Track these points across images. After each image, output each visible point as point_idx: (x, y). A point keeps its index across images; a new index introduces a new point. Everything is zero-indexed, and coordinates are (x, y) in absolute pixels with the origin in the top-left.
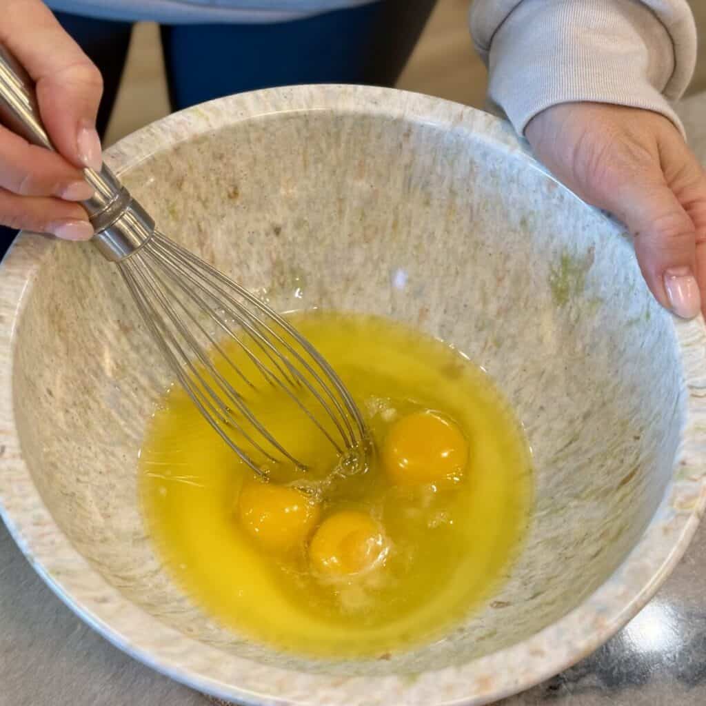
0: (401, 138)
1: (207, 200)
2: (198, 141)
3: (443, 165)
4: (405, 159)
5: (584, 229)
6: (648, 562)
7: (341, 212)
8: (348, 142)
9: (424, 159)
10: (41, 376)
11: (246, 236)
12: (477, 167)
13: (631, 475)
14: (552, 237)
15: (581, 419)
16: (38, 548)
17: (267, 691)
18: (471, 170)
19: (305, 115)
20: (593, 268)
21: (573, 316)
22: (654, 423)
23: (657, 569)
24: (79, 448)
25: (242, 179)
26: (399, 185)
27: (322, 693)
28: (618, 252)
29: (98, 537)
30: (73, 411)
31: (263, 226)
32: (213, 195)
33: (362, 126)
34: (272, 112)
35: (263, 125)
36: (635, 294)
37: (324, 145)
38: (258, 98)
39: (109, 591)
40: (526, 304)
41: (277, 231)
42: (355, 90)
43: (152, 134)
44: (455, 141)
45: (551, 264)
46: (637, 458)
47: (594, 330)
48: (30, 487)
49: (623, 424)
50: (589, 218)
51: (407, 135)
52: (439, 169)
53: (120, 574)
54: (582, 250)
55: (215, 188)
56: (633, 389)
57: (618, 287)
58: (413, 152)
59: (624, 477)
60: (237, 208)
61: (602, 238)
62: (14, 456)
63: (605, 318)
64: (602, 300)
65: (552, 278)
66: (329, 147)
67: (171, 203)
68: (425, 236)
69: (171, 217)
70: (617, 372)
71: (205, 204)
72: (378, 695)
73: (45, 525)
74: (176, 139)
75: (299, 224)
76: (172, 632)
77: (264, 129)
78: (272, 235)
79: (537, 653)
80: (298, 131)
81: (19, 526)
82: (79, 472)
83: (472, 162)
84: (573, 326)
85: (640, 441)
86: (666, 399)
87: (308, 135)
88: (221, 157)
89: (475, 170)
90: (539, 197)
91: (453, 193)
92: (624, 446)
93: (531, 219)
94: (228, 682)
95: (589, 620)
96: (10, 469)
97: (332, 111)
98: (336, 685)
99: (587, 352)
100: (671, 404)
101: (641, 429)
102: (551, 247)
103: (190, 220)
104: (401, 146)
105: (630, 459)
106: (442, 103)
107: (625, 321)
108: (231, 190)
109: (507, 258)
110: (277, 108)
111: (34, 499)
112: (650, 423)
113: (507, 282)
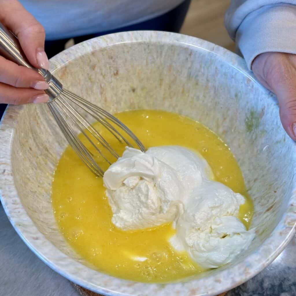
0: (188, 56)
1: (105, 75)
2: (102, 50)
3: (204, 69)
4: (189, 65)
5: (261, 101)
6: (272, 247)
7: (161, 85)
8: (165, 56)
9: (196, 65)
10: (27, 141)
11: (120, 91)
12: (219, 71)
13: (272, 207)
14: (247, 102)
15: (253, 181)
16: (13, 214)
17: (100, 285)
18: (216, 71)
19: (148, 43)
20: (264, 117)
21: (254, 137)
22: (283, 186)
23: (275, 250)
24: (41, 173)
25: (120, 67)
26: (186, 75)
27: (123, 288)
28: (274, 111)
29: (44, 211)
30: (40, 157)
31: (128, 88)
32: (108, 73)
33: (172, 50)
34: (134, 41)
35: (130, 46)
36: (280, 130)
37: (155, 57)
38: (129, 35)
39: (40, 235)
40: (234, 130)
41: (134, 90)
42: (170, 34)
43: (83, 46)
44: (210, 59)
45: (246, 114)
46: (274, 201)
47: (262, 144)
48: (13, 188)
49: (271, 185)
50: (264, 96)
51: (190, 55)
52: (202, 70)
53: (51, 227)
54: (259, 109)
55: (109, 70)
56: (276, 170)
57: (273, 126)
58: (192, 62)
59: (268, 208)
60: (117, 79)
61: (268, 105)
62: (8, 174)
63: (267, 139)
64: (266, 131)
65: (247, 120)
66: (157, 58)
67: (89, 75)
68: (195, 98)
69: (89, 81)
70: (270, 162)
71: (104, 77)
72: (147, 292)
73: (17, 204)
74: (93, 49)
75: (143, 88)
76: (63, 255)
77: (131, 48)
78: (132, 92)
79: (218, 281)
80: (145, 50)
81: (6, 204)
82: (40, 183)
83: (216, 68)
84: (253, 141)
85: (277, 193)
86: (288, 177)
87: (149, 52)
88: (112, 58)
89: (217, 71)
90: (244, 85)
91: (208, 81)
92: (270, 195)
93: (239, 94)
94: (84, 279)
95: (242, 269)
96: (6, 180)
97: (159, 42)
98: (129, 286)
99: (258, 153)
100: (290, 179)
101: (277, 188)
102: (247, 107)
103: (98, 83)
104: (187, 59)
105: (271, 201)
106: (206, 43)
107: (275, 141)
108: (115, 72)
109: (229, 109)
110: (137, 39)
111: (14, 193)
112: (281, 186)
113: (228, 120)
